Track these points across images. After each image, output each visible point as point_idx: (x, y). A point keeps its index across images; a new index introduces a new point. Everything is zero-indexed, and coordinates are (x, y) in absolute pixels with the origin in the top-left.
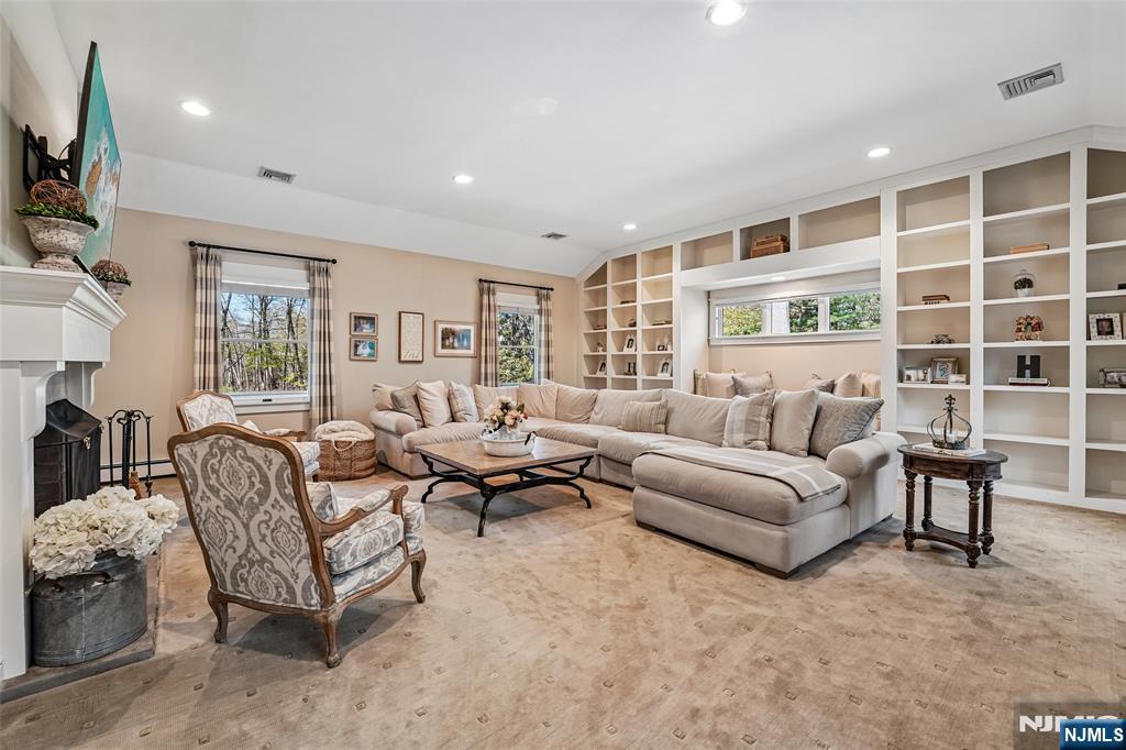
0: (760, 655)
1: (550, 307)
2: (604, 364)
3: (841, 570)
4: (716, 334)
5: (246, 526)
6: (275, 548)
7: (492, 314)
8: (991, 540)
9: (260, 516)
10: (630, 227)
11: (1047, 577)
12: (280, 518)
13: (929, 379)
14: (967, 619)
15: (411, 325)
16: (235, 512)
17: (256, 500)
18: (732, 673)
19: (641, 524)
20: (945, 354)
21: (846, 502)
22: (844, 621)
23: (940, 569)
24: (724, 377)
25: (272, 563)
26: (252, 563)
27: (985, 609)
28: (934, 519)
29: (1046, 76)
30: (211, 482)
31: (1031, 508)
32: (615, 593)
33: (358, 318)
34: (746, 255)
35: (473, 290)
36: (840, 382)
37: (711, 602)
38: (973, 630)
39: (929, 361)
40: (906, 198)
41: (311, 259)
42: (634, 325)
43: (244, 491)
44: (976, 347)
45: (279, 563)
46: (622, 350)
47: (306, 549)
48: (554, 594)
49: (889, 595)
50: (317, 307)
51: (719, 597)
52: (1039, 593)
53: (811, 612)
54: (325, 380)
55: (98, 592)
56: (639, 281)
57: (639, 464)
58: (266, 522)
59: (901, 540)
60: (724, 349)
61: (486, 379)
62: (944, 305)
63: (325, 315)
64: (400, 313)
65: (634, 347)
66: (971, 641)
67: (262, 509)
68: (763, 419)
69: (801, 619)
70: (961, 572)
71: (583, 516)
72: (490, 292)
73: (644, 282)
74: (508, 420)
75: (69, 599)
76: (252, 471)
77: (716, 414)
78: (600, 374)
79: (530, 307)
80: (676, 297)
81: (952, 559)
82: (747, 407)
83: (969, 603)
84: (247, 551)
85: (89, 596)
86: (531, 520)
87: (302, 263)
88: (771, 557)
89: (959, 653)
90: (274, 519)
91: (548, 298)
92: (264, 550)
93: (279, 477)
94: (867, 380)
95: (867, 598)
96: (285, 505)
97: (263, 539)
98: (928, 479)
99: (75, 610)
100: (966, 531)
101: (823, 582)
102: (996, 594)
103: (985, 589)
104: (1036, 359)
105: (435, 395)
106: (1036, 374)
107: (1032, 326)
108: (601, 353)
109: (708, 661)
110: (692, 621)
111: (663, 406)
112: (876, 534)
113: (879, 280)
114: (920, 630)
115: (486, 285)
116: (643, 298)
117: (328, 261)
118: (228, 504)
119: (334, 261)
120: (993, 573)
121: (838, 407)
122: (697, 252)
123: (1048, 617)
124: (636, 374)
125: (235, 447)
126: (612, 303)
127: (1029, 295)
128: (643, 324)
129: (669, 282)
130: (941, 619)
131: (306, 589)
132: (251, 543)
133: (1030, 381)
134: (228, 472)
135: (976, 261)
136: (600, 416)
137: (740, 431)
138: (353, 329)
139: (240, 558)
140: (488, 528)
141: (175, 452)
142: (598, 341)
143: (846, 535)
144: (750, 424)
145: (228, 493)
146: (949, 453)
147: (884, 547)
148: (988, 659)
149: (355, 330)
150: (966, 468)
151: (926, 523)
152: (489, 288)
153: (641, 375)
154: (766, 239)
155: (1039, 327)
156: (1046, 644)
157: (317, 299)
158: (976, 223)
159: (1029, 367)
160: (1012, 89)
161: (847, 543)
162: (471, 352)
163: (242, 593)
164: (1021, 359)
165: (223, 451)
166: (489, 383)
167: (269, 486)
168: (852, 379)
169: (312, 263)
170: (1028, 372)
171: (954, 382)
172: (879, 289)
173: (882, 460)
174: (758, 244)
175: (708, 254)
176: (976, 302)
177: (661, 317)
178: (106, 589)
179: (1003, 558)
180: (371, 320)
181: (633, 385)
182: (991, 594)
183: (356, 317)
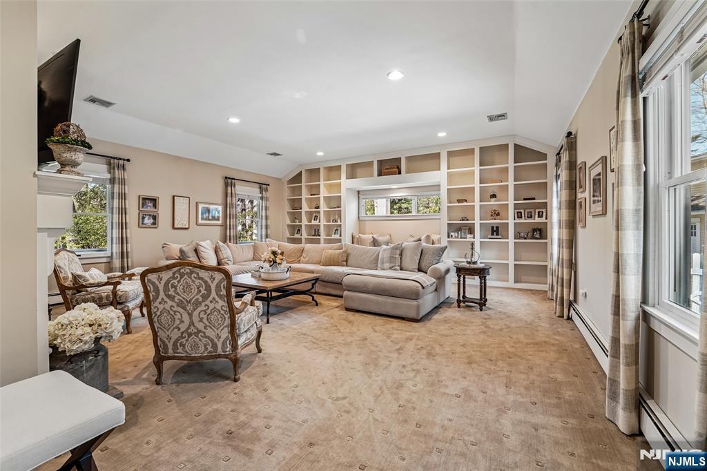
0: (419, 347)
1: (268, 195)
2: (299, 230)
3: (436, 317)
4: (363, 214)
5: (190, 315)
6: (208, 324)
7: (234, 199)
8: (486, 300)
9: (202, 308)
10: (320, 154)
11: (504, 311)
12: (215, 307)
13: (460, 236)
14: (483, 327)
15: (181, 205)
16: (184, 308)
17: (201, 299)
18: (411, 353)
19: (348, 309)
20: (465, 225)
21: (436, 290)
22: (444, 332)
23: (471, 313)
24: (368, 237)
25: (204, 333)
26: (190, 334)
27: (487, 323)
28: (467, 295)
29: (502, 116)
30: (170, 293)
31: (497, 289)
32: (351, 336)
33: (145, 199)
34: (380, 174)
35: (221, 183)
36: (423, 238)
37: (393, 334)
38: (485, 329)
39: (459, 229)
40: (450, 154)
41: (112, 157)
42: (318, 208)
43: (193, 295)
44: (477, 223)
45: (210, 333)
46: (311, 222)
47: (228, 322)
48: (324, 341)
49: (456, 323)
50: (116, 190)
51: (395, 332)
52: (503, 316)
53: (431, 332)
54: (123, 241)
55: (93, 362)
56: (322, 183)
57: (346, 280)
58: (205, 311)
59: (456, 304)
60: (367, 222)
61: (230, 240)
62: (465, 204)
63: (123, 196)
64: (174, 197)
65: (318, 221)
66: (485, 332)
67: (203, 304)
68: (397, 256)
69: (428, 334)
70: (478, 313)
71: (316, 309)
72: (233, 185)
73: (324, 184)
74: (278, 261)
75: (76, 367)
76: (201, 284)
77: (372, 256)
78: (297, 236)
79: (255, 195)
80: (343, 194)
81: (474, 309)
82: (390, 250)
83: (482, 322)
84: (188, 328)
85: (88, 365)
86: (292, 314)
87: (104, 160)
88: (412, 314)
89: (482, 336)
90: (210, 309)
91: (266, 190)
92: (200, 326)
93: (218, 286)
94: (435, 237)
95: (449, 325)
96: (219, 300)
97: (201, 320)
98: (464, 278)
99: (80, 374)
100: (479, 298)
101: (432, 322)
102: (490, 318)
103: (486, 317)
104: (497, 228)
105: (207, 249)
106: (497, 235)
107: (496, 214)
108: (298, 223)
109: (401, 351)
110: (389, 341)
111: (345, 252)
112: (446, 303)
113: (440, 190)
114: (469, 332)
115: (229, 181)
116: (324, 193)
117: (124, 160)
118: (180, 304)
119: (128, 160)
120: (488, 312)
121: (429, 249)
122: (354, 170)
123: (506, 323)
124: (320, 236)
125: (192, 272)
126: (305, 195)
127: (495, 201)
128: (323, 208)
129: (339, 185)
130: (475, 328)
131: (224, 343)
132: (192, 323)
133: (496, 237)
134: (184, 287)
135: (477, 186)
136: (307, 259)
137: (387, 262)
138: (141, 206)
139: (182, 333)
140: (271, 319)
141: (146, 278)
142: (295, 216)
143: (436, 304)
144: (392, 259)
145: (181, 298)
146: (472, 266)
147: (450, 308)
148: (491, 337)
149: (143, 207)
150: (478, 271)
151: (464, 297)
152: (232, 183)
153: (323, 236)
154: (390, 167)
155: (498, 214)
156: (507, 330)
157: (116, 186)
158: (477, 169)
159: (495, 231)
160: (491, 118)
161: (436, 307)
162: (220, 222)
163: (179, 353)
164: (493, 227)
165: (182, 275)
166: (232, 241)
167: (211, 291)
168: (428, 237)
169: (112, 161)
170: (495, 233)
171: (469, 238)
172: (439, 195)
173: (448, 271)
174: (386, 169)
175: (359, 171)
176: (477, 204)
177: (334, 204)
178: (96, 360)
179: (490, 307)
180: (154, 201)
181: (318, 242)
182: (489, 319)
183: (143, 199)
